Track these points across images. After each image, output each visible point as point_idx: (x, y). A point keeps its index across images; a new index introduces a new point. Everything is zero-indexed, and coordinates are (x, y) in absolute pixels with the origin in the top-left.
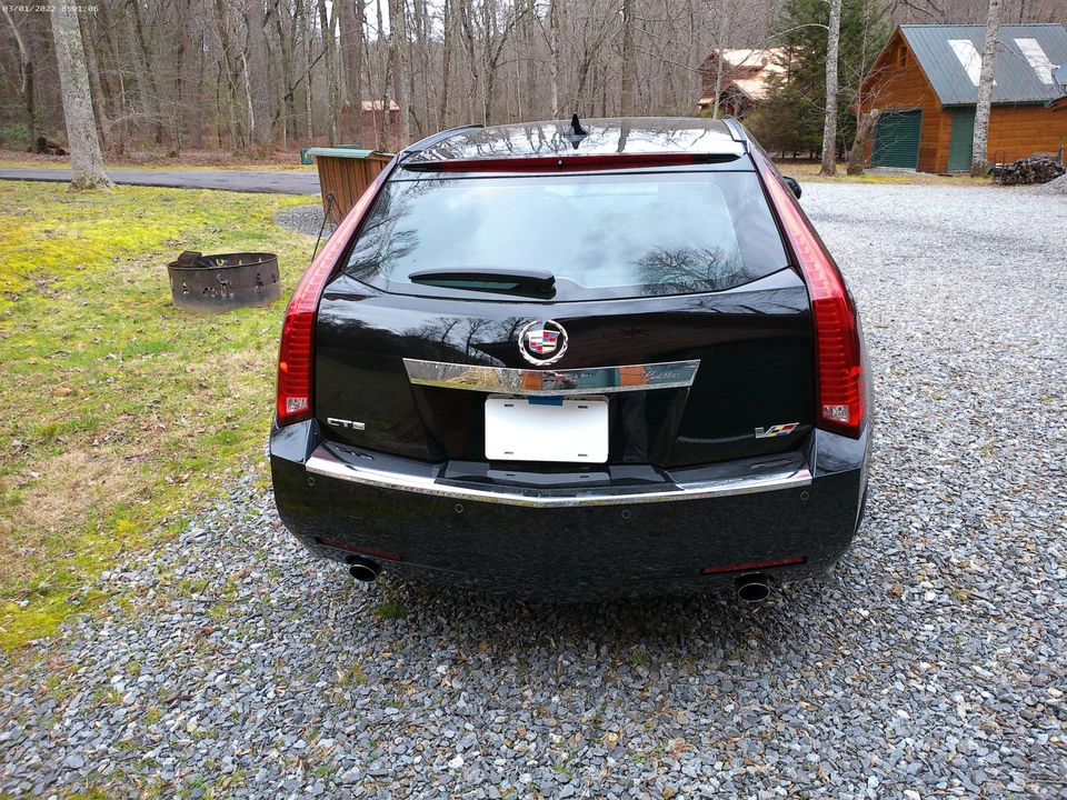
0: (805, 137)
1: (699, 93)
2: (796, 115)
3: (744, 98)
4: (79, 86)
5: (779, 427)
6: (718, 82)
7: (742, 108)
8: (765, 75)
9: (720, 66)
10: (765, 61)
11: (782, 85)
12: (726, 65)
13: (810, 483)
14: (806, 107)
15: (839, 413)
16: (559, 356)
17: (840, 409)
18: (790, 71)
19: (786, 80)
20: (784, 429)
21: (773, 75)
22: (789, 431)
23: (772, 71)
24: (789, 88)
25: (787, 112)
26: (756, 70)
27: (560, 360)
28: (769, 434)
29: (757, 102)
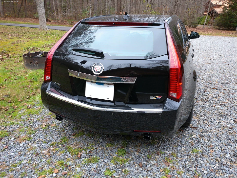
0: (232, 24)
1: (203, 11)
2: (230, 18)
3: (216, 13)
4: (42, 5)
5: (157, 97)
6: (209, 8)
7: (215, 15)
8: (223, 7)
9: (210, 4)
10: (223, 3)
11: (227, 9)
12: (212, 4)
13: (162, 112)
14: (233, 16)
15: (174, 95)
16: (101, 72)
17: (175, 94)
18: (230, 6)
19: (228, 8)
20: (158, 97)
21: (225, 7)
22: (160, 98)
23: (225, 6)
24: (229, 10)
25: (228, 17)
26: (220, 6)
27: (101, 74)
28: (154, 98)
29: (219, 14)
